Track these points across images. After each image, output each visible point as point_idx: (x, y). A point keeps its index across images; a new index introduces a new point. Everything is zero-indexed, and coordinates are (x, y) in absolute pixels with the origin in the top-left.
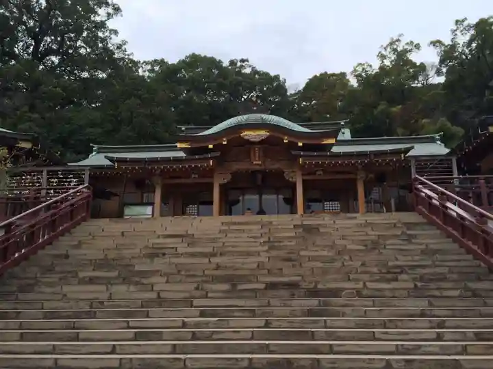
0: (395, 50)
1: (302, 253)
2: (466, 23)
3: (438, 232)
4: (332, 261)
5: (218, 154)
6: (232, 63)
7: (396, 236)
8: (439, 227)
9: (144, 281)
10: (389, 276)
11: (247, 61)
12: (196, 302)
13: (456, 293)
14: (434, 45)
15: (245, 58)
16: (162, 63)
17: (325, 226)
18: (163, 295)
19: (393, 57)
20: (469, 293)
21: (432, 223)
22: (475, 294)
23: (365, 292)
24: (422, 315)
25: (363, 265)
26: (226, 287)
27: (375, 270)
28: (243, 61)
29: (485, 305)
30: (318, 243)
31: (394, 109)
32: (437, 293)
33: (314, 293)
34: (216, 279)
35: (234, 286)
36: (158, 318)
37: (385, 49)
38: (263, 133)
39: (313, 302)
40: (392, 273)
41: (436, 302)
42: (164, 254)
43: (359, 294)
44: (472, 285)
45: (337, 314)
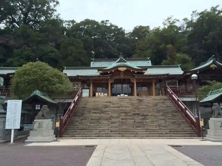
0: (169, 22)
1: (139, 107)
2: (197, 12)
3: (170, 101)
4: (146, 109)
5: (111, 75)
6: (102, 22)
7: (161, 103)
8: (171, 100)
9: (107, 113)
10: (158, 112)
11: (108, 21)
12: (120, 117)
13: (170, 115)
14: (184, 20)
15: (107, 20)
16: (73, 22)
17: (144, 100)
18: (112, 116)
19: (169, 24)
20: (173, 115)
21: (170, 99)
22: (174, 116)
23: (153, 115)
24: (163, 119)
25: (153, 110)
26: (124, 114)
27: (155, 111)
28: (107, 21)
29: (175, 118)
30: (143, 104)
31: (168, 46)
32: (167, 115)
33: (143, 115)
34: (122, 113)
35: (126, 114)
36: (113, 120)
37: (166, 21)
38: (125, 69)
39: (143, 117)
40: (159, 111)
41: (166, 117)
42: (108, 107)
43: (152, 115)
44: (174, 114)
45: (147, 119)
